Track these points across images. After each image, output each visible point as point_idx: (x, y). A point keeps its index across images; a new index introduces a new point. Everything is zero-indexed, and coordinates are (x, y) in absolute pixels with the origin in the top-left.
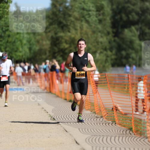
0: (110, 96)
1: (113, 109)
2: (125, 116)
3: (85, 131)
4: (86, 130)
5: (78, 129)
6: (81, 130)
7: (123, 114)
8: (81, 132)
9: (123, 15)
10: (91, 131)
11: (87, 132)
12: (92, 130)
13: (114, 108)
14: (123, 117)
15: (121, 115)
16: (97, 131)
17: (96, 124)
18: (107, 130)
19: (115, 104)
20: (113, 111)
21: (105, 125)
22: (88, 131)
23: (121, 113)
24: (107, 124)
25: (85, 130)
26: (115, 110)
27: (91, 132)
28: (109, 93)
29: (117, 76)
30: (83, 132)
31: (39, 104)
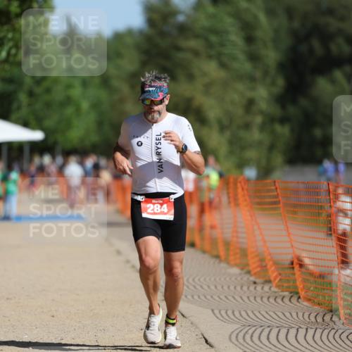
0: (284, 233)
1: (292, 263)
2: (320, 280)
3: (227, 315)
4: (230, 313)
5: (211, 312)
6: (216, 312)
7: (317, 274)
8: (218, 318)
9: (316, 44)
10: (241, 315)
11: (232, 317)
12: (243, 313)
13: (296, 261)
14: (315, 282)
15: (312, 279)
16: (256, 316)
17: (252, 299)
18: (280, 314)
19: (298, 252)
20: (293, 268)
21: (273, 302)
22: (234, 315)
23: (312, 274)
24: (279, 300)
25: (226, 312)
26: (297, 267)
27: (240, 318)
28: (282, 227)
29: (301, 186)
30: (223, 317)
31: (119, 252)
